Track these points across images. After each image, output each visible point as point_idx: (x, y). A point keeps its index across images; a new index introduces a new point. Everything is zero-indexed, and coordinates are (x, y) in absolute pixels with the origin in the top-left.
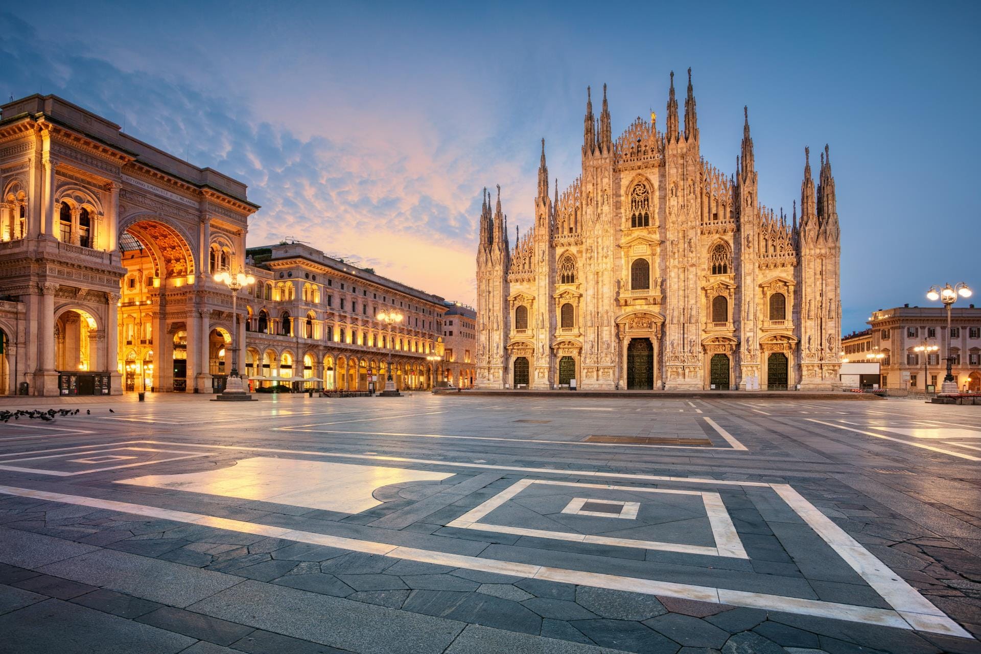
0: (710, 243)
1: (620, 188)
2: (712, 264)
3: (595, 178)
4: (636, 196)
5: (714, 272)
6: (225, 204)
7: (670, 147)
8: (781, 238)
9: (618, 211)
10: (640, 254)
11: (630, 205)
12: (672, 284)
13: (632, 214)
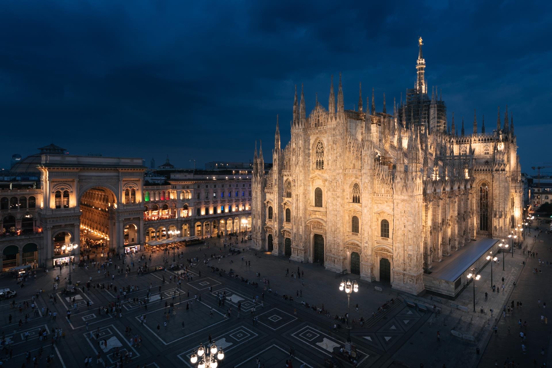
0: (350, 183)
1: (310, 145)
2: (352, 195)
3: (296, 140)
4: (318, 149)
5: (354, 202)
6: (130, 171)
7: (329, 123)
8: (387, 184)
9: (309, 158)
10: (318, 185)
11: (315, 155)
12: (329, 207)
13: (316, 160)
